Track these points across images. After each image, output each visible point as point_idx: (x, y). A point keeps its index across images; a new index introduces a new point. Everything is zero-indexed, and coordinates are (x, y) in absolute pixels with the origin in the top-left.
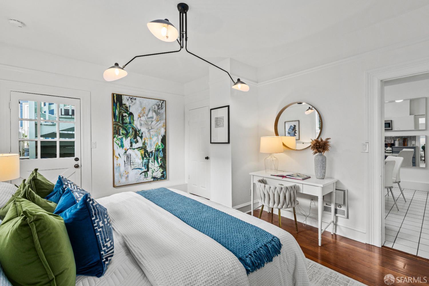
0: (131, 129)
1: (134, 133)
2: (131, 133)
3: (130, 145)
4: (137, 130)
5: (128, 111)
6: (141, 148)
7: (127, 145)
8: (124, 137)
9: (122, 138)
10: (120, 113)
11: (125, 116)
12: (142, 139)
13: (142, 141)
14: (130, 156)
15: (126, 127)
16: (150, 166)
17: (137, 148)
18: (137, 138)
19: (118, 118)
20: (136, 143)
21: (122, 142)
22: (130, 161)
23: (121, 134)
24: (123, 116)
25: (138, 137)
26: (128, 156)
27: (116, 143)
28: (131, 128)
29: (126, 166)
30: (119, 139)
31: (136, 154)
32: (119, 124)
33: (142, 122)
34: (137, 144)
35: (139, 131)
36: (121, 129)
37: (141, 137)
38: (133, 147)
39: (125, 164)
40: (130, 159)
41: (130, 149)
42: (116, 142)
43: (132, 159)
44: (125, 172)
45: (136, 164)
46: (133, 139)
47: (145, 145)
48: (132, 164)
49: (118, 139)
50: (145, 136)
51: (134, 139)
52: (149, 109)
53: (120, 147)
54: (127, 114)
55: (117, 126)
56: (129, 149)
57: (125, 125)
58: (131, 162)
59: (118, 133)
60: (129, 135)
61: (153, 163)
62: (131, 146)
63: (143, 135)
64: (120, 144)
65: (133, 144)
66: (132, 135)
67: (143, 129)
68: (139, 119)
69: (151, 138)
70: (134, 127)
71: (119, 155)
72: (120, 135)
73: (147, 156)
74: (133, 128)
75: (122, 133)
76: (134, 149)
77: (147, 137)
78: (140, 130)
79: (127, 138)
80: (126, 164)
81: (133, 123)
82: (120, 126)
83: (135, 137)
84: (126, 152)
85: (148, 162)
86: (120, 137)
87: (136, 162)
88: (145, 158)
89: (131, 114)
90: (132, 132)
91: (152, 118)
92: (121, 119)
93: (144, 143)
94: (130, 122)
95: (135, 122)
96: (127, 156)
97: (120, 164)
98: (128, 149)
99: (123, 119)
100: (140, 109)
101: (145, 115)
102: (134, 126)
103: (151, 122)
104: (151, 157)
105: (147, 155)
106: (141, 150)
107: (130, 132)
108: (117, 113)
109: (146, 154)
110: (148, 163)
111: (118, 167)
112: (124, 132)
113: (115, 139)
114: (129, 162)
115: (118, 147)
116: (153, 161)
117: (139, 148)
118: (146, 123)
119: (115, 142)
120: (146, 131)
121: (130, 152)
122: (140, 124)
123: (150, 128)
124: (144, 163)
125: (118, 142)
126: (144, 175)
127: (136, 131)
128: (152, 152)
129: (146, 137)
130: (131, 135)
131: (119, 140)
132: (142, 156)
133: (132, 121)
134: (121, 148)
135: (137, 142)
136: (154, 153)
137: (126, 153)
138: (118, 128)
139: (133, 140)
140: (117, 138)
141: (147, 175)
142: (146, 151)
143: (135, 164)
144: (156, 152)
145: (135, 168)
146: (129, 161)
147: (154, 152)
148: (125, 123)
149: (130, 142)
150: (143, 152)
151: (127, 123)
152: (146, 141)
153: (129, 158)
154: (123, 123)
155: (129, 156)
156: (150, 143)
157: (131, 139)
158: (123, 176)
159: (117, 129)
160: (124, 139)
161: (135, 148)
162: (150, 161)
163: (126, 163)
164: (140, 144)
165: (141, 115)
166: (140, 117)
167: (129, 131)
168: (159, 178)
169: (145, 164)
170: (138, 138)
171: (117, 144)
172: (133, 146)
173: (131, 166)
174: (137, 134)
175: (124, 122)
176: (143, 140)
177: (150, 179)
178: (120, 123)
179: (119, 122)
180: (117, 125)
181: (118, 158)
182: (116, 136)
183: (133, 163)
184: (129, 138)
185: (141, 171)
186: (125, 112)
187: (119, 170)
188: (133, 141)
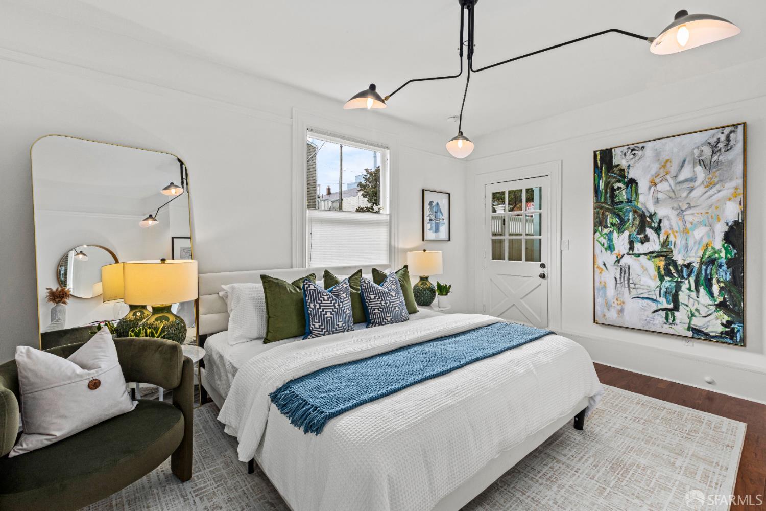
0: (631, 214)
1: (637, 221)
2: (630, 221)
3: (629, 246)
4: (648, 214)
5: (624, 177)
6: (655, 255)
7: (622, 248)
8: (614, 231)
9: (611, 233)
10: (607, 184)
11: (619, 188)
12: (659, 235)
13: (659, 238)
14: (629, 268)
15: (620, 210)
16: (683, 298)
17: (645, 254)
18: (645, 230)
19: (603, 195)
20: (643, 243)
21: (610, 240)
22: (628, 279)
23: (609, 226)
24: (613, 190)
25: (647, 229)
26: (625, 270)
27: (599, 242)
28: (630, 211)
29: (619, 289)
30: (605, 234)
31: (643, 267)
32: (605, 206)
33: (660, 196)
34: (646, 244)
35: (651, 216)
36: (609, 215)
37: (658, 230)
38: (636, 251)
39: (616, 283)
40: (627, 275)
41: (628, 254)
42: (600, 240)
43: (633, 276)
44: (617, 300)
45: (642, 287)
46: (635, 233)
47: (667, 247)
48: (632, 286)
49: (602, 235)
50: (668, 227)
51: (638, 234)
52: (682, 160)
53: (606, 249)
54: (624, 183)
55: (602, 211)
56: (626, 255)
57: (619, 206)
58: (631, 281)
59: (604, 223)
60: (626, 226)
61: (694, 294)
62: (632, 248)
63: (661, 225)
64: (606, 245)
65: (635, 244)
66: (633, 226)
67: (662, 212)
68: (653, 189)
69: (686, 231)
70: (639, 209)
71: (604, 264)
72: (606, 227)
73: (675, 275)
74: (635, 212)
75: (612, 224)
76: (639, 255)
77: (676, 228)
78: (655, 213)
79: (623, 232)
80: (618, 285)
81: (637, 199)
82: (607, 210)
83: (641, 229)
84: (618, 261)
85: (678, 288)
86: (606, 231)
87: (642, 283)
88: (667, 278)
89: (632, 182)
90: (634, 219)
91: (692, 180)
92: (610, 196)
93: (664, 242)
94: (628, 199)
95: (642, 198)
96: (621, 269)
97: (605, 283)
98: (624, 255)
99: (613, 196)
100: (655, 167)
101: (668, 177)
102: (640, 206)
103: (689, 191)
104: (685, 277)
105: (673, 271)
106: (657, 259)
107: (628, 220)
108: (602, 186)
109: (671, 268)
110: (677, 292)
111: (602, 288)
112: (616, 220)
113: (597, 234)
114: (626, 282)
115: (603, 250)
116: (693, 288)
117: (650, 254)
118: (672, 195)
119: (598, 241)
120: (673, 214)
121: (626, 260)
122: (656, 200)
123: (685, 207)
124: (663, 290)
125: (602, 240)
126: (664, 317)
127: (642, 216)
128: (688, 266)
129: (671, 229)
130: (631, 226)
131: (605, 236)
132: (659, 273)
133: (634, 196)
134: (609, 252)
135: (646, 239)
136: (695, 270)
137: (619, 263)
138: (603, 214)
139: (635, 236)
140: (600, 233)
141: (674, 320)
142: (670, 262)
143: (640, 288)
144: (704, 267)
145: (641, 296)
146: (626, 279)
147: (696, 265)
148: (617, 203)
149: (628, 241)
150: (662, 264)
151: (622, 202)
152: (672, 239)
153: (624, 274)
154: (613, 203)
155: (627, 270)
156: (684, 242)
157: (630, 235)
158: (611, 306)
159: (600, 216)
160: (615, 234)
161: (641, 254)
162: (685, 286)
163: (618, 281)
164: (654, 245)
165: (657, 180)
166: (655, 185)
167: (626, 218)
168: (712, 334)
169: (666, 293)
170: (649, 231)
171: (601, 243)
172: (635, 249)
173: (629, 290)
174: (647, 223)
175: (616, 200)
176: (661, 235)
177: (681, 329)
178: (607, 204)
179: (605, 203)
180: (601, 208)
181: (602, 270)
182: (600, 228)
183: (635, 284)
184: (626, 233)
185: (654, 306)
186: (619, 181)
187: (605, 293)
188: (637, 238)
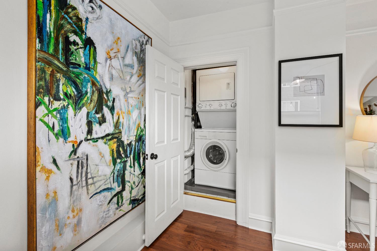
0: (89, 85)
1: (95, 97)
2: (89, 95)
3: (87, 129)
4: (105, 90)
5: (83, 32)
6: (110, 137)
7: (79, 131)
8: (70, 106)
9: (65, 108)
10: (58, 28)
11: (75, 43)
12: (113, 115)
13: (113, 118)
14: (87, 159)
15: (77, 76)
16: (127, 178)
17: (102, 138)
18: (102, 109)
19: (52, 41)
20: (100, 124)
21: (64, 120)
22: (87, 173)
23: (62, 96)
24: (67, 42)
25: (104, 107)
26: (82, 162)
27: (45, 123)
28: (89, 82)
29: (76, 193)
30: (55, 109)
31: (100, 153)
32: (56, 62)
33: (114, 72)
34: (104, 125)
35: (108, 92)
36: (63, 81)
37: (112, 109)
38: (94, 136)
39: (72, 186)
40: (85, 169)
41: (87, 140)
42: (46, 119)
43: (92, 169)
44: (73, 211)
45: (100, 179)
46: (94, 112)
47: (118, 128)
48: (90, 181)
49: (50, 112)
50: (119, 107)
51: (97, 113)
52: (127, 45)
53: (57, 135)
54: (81, 38)
55: (51, 69)
56: (84, 141)
57: (75, 70)
58: (89, 176)
59: (54, 92)
60: (84, 101)
61: (132, 169)
62: (90, 132)
63: (115, 104)
64: (57, 128)
65: (93, 126)
66: (91, 101)
67: (116, 91)
68: (108, 61)
69: (129, 113)
70: (98, 82)
71: (55, 161)
72: (57, 99)
73: (123, 155)
74: (93, 84)
75: (66, 94)
76: (96, 140)
77: (124, 110)
78: (110, 90)
79: (80, 108)
80: (74, 188)
81: (95, 68)
82: (60, 70)
83: (99, 109)
84: (74, 152)
85: (124, 168)
86: (57, 104)
87: (100, 173)
88: (119, 161)
89: (89, 43)
90: (93, 92)
91: (132, 66)
92: (63, 49)
93: (117, 123)
94: (86, 65)
95: (99, 68)
96: (78, 162)
97: (55, 193)
98: (81, 142)
99: (67, 52)
100: (110, 39)
101: (119, 56)
102: (98, 77)
103: (130, 76)
104: (129, 155)
105: (122, 152)
106: (112, 142)
107: (87, 93)
108: (50, 26)
109: (121, 149)
110: (124, 172)
111: (50, 204)
112: (71, 90)
113: (41, 110)
114: (84, 179)
115: (52, 136)
116: (132, 165)
117: (107, 137)
118: (121, 75)
119: (41, 120)
120: (122, 94)
121: (85, 148)
122: (111, 77)
123: (128, 90)
124: (116, 173)
125: (51, 120)
126: (116, 203)
127: (100, 92)
128: (130, 144)
129: (121, 109)
130: (89, 101)
131: (55, 113)
132: (113, 157)
133: (92, 62)
134: (61, 140)
135: (102, 121)
136: (133, 146)
137: (75, 154)
138: (52, 75)
139: (93, 116)
140: (47, 108)
141: (122, 201)
142: (120, 143)
143: (99, 181)
144: (137, 144)
145: (98, 191)
146: (84, 174)
147: (133, 143)
148: (73, 64)
149: (85, 121)
150: (115, 146)
151: (79, 65)
152: (121, 120)
153: (82, 168)
154: (68, 63)
155: (85, 161)
156: (128, 123)
157: (88, 113)
158: (65, 225)
159: (48, 77)
160: (71, 111)
161: (99, 138)
162: (128, 164)
163: (75, 183)
164: (108, 128)
165: (112, 55)
166: (111, 58)
167: (84, 90)
168: (140, 198)
169: (117, 176)
170: (106, 110)
171: (48, 126)
172: (94, 132)
173: (88, 189)
174: (104, 102)
175: (72, 59)
176: (115, 115)
177: (126, 206)
178: (58, 59)
179: (55, 55)
180: (50, 64)
181: (49, 172)
182: (46, 99)
183: (93, 178)
184: (84, 111)
185: (109, 195)
186: (76, 33)
187: (55, 210)
188: (95, 118)
